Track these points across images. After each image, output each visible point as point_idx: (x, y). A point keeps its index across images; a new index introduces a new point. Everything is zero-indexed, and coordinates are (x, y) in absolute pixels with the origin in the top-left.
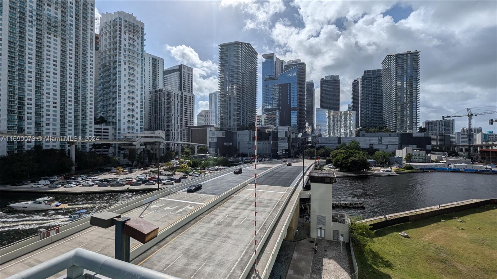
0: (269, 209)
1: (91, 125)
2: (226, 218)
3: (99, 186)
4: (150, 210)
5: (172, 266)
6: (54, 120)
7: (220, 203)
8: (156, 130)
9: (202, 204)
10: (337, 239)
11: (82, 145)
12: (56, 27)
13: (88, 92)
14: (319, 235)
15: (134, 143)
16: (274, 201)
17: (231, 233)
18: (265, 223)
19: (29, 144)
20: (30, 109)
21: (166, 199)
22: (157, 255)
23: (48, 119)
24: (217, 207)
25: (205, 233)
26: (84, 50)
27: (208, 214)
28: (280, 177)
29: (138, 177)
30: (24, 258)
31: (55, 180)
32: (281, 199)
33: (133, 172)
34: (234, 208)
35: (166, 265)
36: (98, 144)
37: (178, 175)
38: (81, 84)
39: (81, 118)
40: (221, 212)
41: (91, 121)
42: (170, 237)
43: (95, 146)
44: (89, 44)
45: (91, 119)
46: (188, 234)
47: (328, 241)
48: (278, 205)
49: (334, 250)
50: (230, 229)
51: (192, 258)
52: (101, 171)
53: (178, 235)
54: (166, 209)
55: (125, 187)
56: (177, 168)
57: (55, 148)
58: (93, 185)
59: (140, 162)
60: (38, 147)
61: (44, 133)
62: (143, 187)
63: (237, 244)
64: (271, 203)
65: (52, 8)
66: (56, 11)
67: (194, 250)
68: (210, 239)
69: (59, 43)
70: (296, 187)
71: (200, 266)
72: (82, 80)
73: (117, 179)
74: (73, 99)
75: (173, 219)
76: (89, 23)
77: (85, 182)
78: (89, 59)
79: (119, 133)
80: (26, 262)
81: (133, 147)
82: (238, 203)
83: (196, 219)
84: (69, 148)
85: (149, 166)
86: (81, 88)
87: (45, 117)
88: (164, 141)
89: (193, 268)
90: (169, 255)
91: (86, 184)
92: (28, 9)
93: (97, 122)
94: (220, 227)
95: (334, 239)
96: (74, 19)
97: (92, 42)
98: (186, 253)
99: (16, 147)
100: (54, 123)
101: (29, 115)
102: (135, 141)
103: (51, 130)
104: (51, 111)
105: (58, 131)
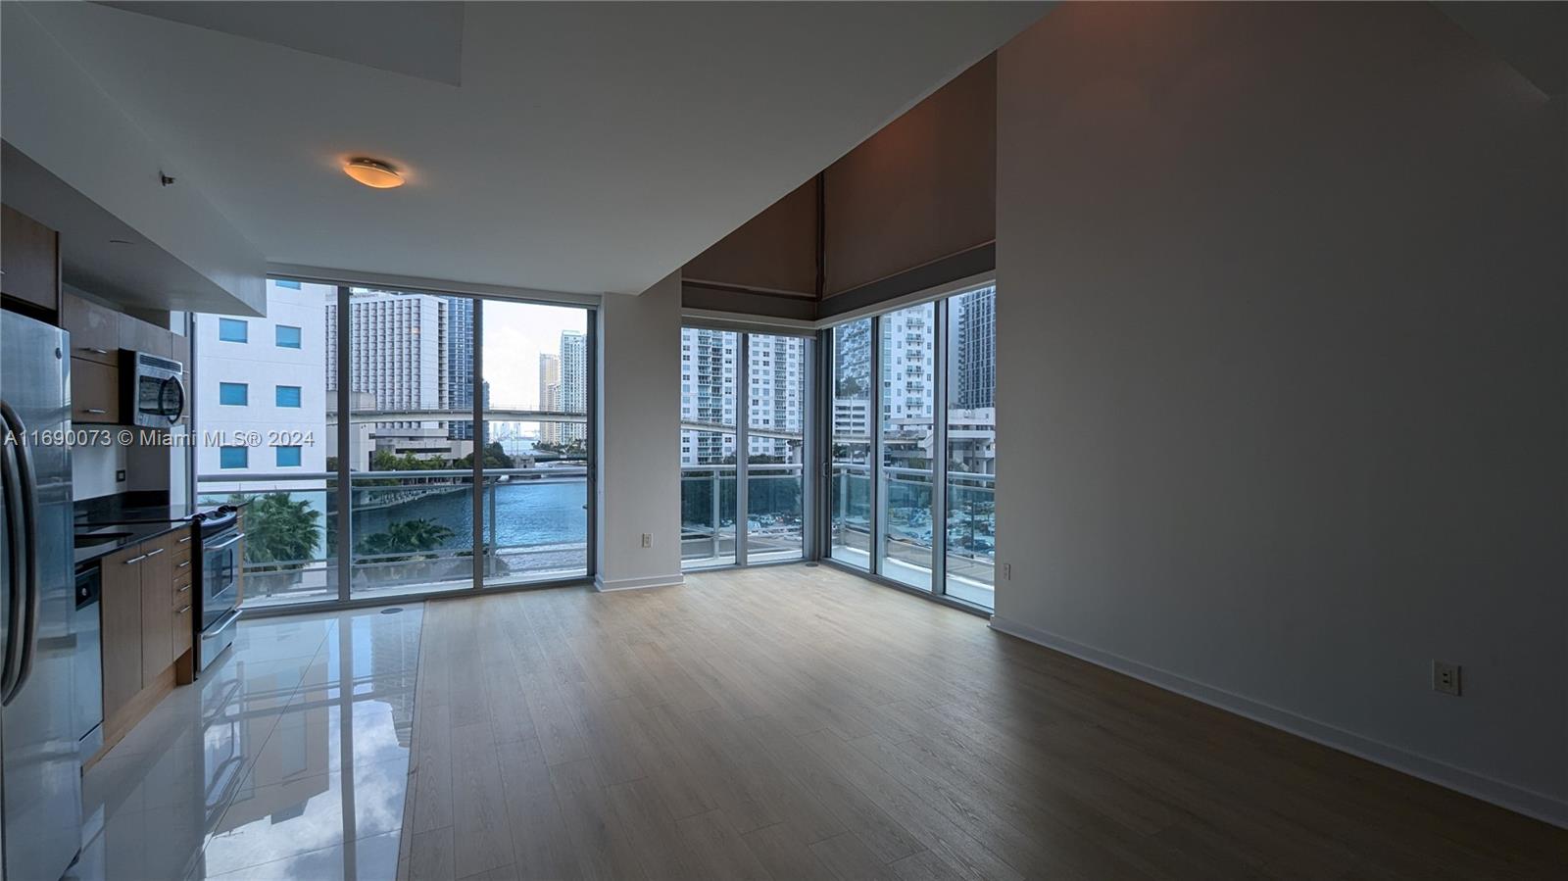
6: (766, 392)
8: (978, 406)
15: (921, 444)
19: (728, 445)
20: (729, 372)
23: (757, 392)
36: (842, 447)
57: (767, 454)
61: (750, 421)
79: (887, 418)
81: (920, 454)
84: (791, 454)
87: (752, 386)
93: (841, 393)
99: (710, 451)
100: (766, 398)
101: (728, 384)
102: (923, 439)
103: (761, 413)
104: (761, 373)
105: (771, 417)
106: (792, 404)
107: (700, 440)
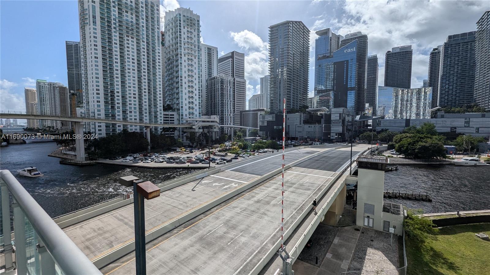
0: (309, 192)
1: (161, 112)
2: (266, 197)
3: (167, 163)
4: (202, 185)
5: (214, 232)
6: (135, 108)
7: (262, 183)
8: (212, 115)
9: (246, 182)
10: (388, 230)
11: (155, 129)
12: (132, 30)
13: (158, 84)
14: (366, 224)
15: (194, 127)
16: (316, 185)
17: (268, 211)
18: (303, 205)
19: (119, 128)
20: (118, 100)
21: (215, 176)
22: (203, 222)
23: (131, 108)
24: (259, 187)
25: (244, 208)
26: (153, 48)
27: (249, 192)
28: (327, 161)
29: (196, 156)
30: (113, 212)
31: (137, 156)
32: (324, 183)
33: (194, 152)
34: (275, 189)
35: (209, 230)
36: (166, 128)
37: (230, 156)
38: (152, 77)
39: (153, 106)
40: (262, 191)
41: (161, 108)
42: (215, 208)
43: (164, 129)
44: (156, 41)
45: (160, 106)
46: (230, 208)
47: (376, 231)
48: (320, 189)
49: (383, 241)
50: (268, 207)
51: (230, 228)
52: (169, 150)
53: (221, 207)
54: (214, 184)
55: (187, 165)
56: (229, 149)
57: (136, 131)
58: (162, 162)
59: (199, 144)
60: (125, 131)
61: (128, 119)
62: (200, 165)
63: (273, 221)
64: (312, 186)
65: (129, 14)
66: (132, 16)
67: (234, 222)
68: (248, 214)
69: (135, 44)
70: (343, 172)
71: (237, 235)
72: (153, 73)
73: (181, 157)
74: (147, 91)
75: (219, 194)
76: (156, 23)
77: (157, 159)
78: (157, 54)
79: (182, 118)
80: (114, 215)
81: (193, 130)
82: (279, 184)
83: (239, 195)
84: (146, 131)
85: (206, 147)
86: (152, 80)
87: (129, 106)
88: (218, 125)
89: (231, 236)
90: (213, 223)
91: (158, 161)
92: (113, 17)
93: (165, 109)
94: (259, 204)
95: (384, 230)
96: (145, 21)
97: (158, 39)
98: (227, 223)
99: (111, 130)
100: (135, 110)
101: (118, 105)
102: (194, 125)
103: (133, 116)
104: (132, 101)
105: (138, 118)
106: (146, 113)
107: (106, 126)
